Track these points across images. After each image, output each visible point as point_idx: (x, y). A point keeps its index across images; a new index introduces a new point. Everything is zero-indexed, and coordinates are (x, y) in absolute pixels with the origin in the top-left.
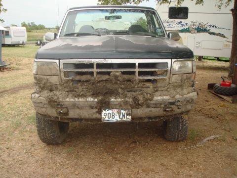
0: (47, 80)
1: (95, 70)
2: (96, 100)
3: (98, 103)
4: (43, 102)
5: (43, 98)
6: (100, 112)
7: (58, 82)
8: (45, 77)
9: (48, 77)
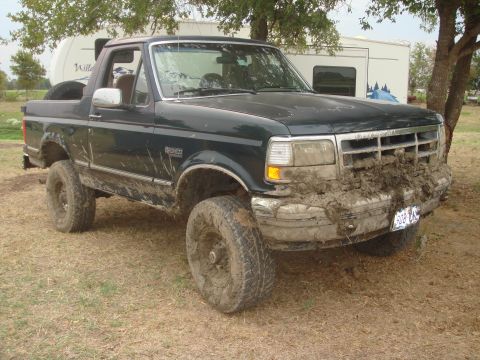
0: (315, 174)
1: (380, 148)
2: (390, 197)
3: (393, 200)
4: (318, 215)
5: (317, 209)
6: (391, 218)
7: (334, 175)
8: (311, 169)
9: (317, 168)
